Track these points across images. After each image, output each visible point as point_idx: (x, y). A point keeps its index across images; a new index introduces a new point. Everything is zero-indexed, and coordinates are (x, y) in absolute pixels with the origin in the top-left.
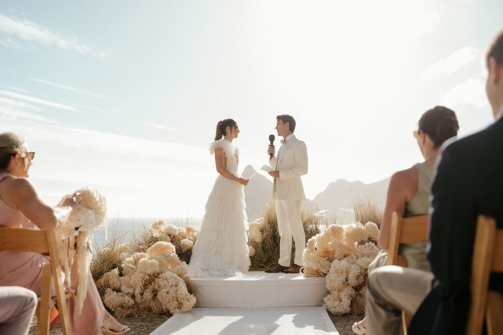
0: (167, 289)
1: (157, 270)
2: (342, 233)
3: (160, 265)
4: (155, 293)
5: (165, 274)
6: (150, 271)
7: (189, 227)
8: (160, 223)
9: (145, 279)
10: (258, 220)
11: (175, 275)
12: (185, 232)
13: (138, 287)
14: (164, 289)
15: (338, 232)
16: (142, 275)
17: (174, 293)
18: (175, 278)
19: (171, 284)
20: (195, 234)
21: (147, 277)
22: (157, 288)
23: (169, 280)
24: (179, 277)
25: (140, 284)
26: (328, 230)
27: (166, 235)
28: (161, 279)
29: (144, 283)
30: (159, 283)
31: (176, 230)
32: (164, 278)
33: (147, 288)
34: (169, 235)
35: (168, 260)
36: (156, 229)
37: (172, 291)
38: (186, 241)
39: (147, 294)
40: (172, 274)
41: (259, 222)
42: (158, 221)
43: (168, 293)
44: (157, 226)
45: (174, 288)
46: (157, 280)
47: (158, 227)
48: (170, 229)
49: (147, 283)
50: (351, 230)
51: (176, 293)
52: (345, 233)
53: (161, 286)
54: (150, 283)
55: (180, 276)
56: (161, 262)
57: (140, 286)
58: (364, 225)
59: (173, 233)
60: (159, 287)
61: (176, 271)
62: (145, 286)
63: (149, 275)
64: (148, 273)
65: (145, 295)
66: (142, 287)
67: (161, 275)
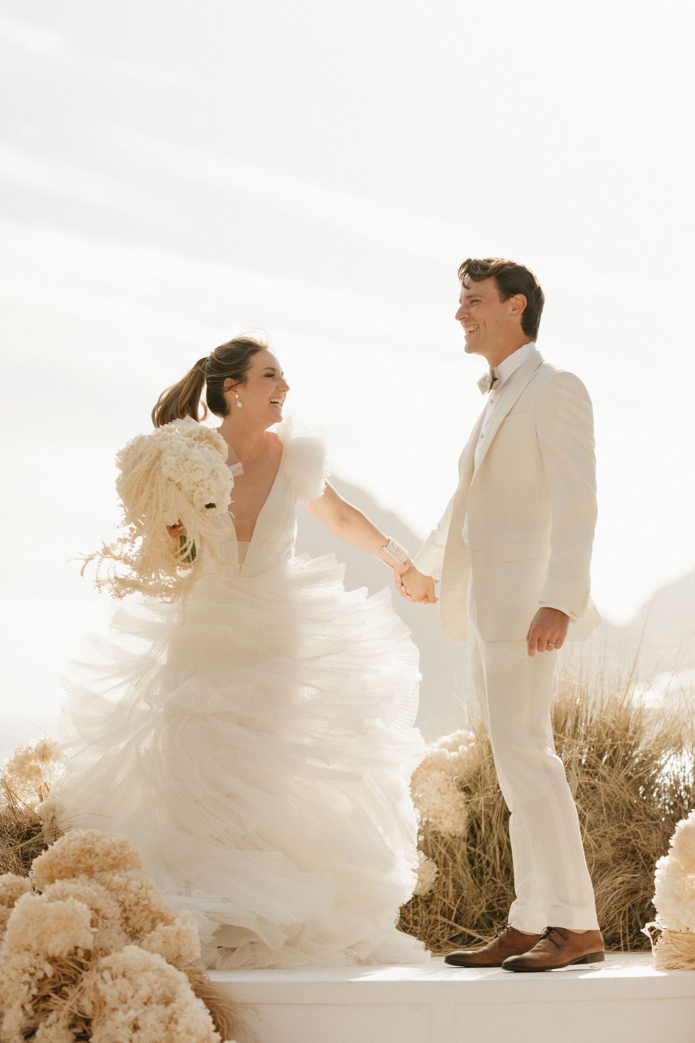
0: (132, 1014)
1: (87, 940)
3: (93, 923)
4: (78, 1030)
5: (120, 956)
6: (59, 945)
8: (44, 753)
9: (40, 975)
10: (448, 739)
11: (159, 960)
13: (10, 1006)
14: (120, 1013)
16: (27, 959)
17: (161, 1027)
18: (160, 971)
19: (144, 992)
21: (49, 969)
22: (88, 1010)
23: (141, 980)
24: (171, 967)
25: (20, 994)
28: (107, 975)
29: (35, 991)
30: (96, 990)
32: (117, 969)
33: (47, 1011)
35: (122, 903)
36: (29, 777)
37: (152, 1018)
39: (51, 1033)
40: (147, 954)
41: (454, 747)
42: (34, 743)
43: (136, 1028)
44: (33, 763)
45: (160, 1010)
46: (88, 980)
47: (38, 771)
49: (47, 989)
51: (167, 1028)
53: (108, 999)
54: (57, 991)
55: (175, 961)
56: (97, 911)
57: (17, 1004)
60: (100, 1004)
61: (158, 943)
62: (41, 1003)
63: (53, 960)
64: (51, 954)
65: (45, 1037)
66: (29, 1007)
67: (104, 961)
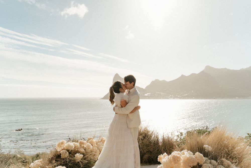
2: (180, 160)
7: (81, 142)
12: (78, 146)
15: (178, 160)
20: (85, 146)
26: (171, 158)
27: (66, 151)
31: (72, 146)
34: (68, 151)
36: (60, 147)
38: (78, 156)
42: (61, 142)
44: (60, 145)
48: (69, 146)
50: (186, 158)
52: (182, 161)
58: (194, 154)
59: (70, 149)
